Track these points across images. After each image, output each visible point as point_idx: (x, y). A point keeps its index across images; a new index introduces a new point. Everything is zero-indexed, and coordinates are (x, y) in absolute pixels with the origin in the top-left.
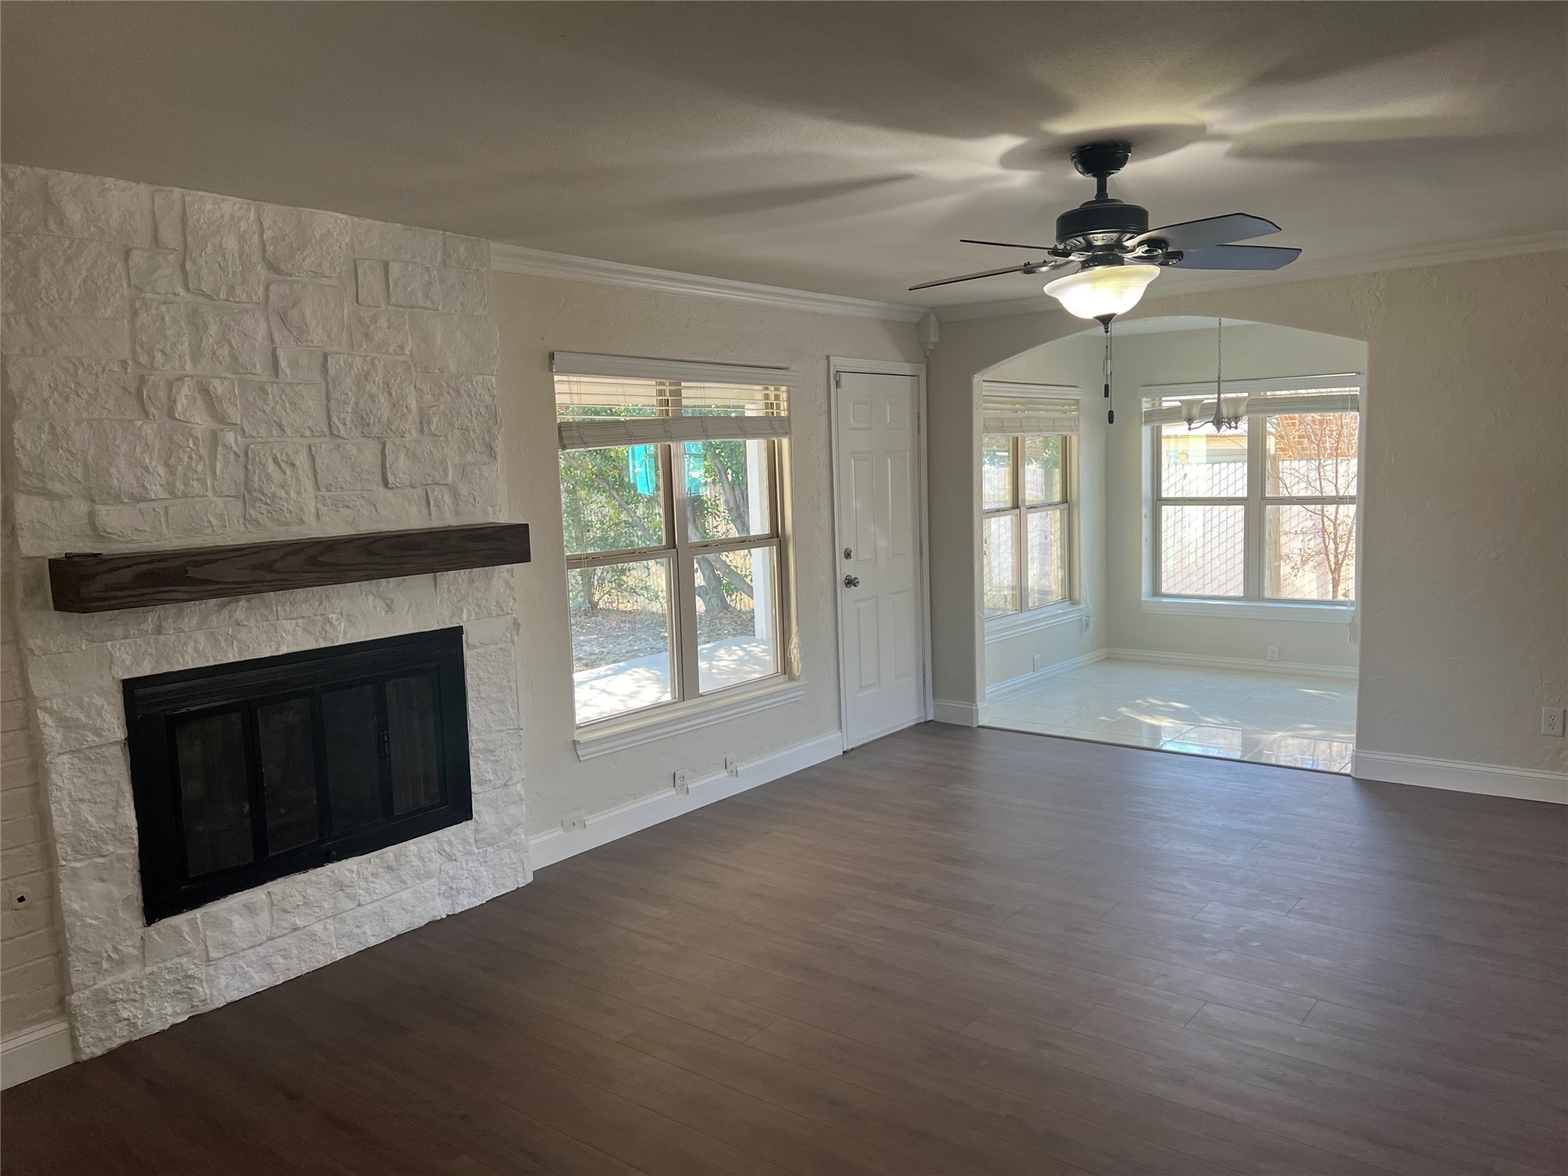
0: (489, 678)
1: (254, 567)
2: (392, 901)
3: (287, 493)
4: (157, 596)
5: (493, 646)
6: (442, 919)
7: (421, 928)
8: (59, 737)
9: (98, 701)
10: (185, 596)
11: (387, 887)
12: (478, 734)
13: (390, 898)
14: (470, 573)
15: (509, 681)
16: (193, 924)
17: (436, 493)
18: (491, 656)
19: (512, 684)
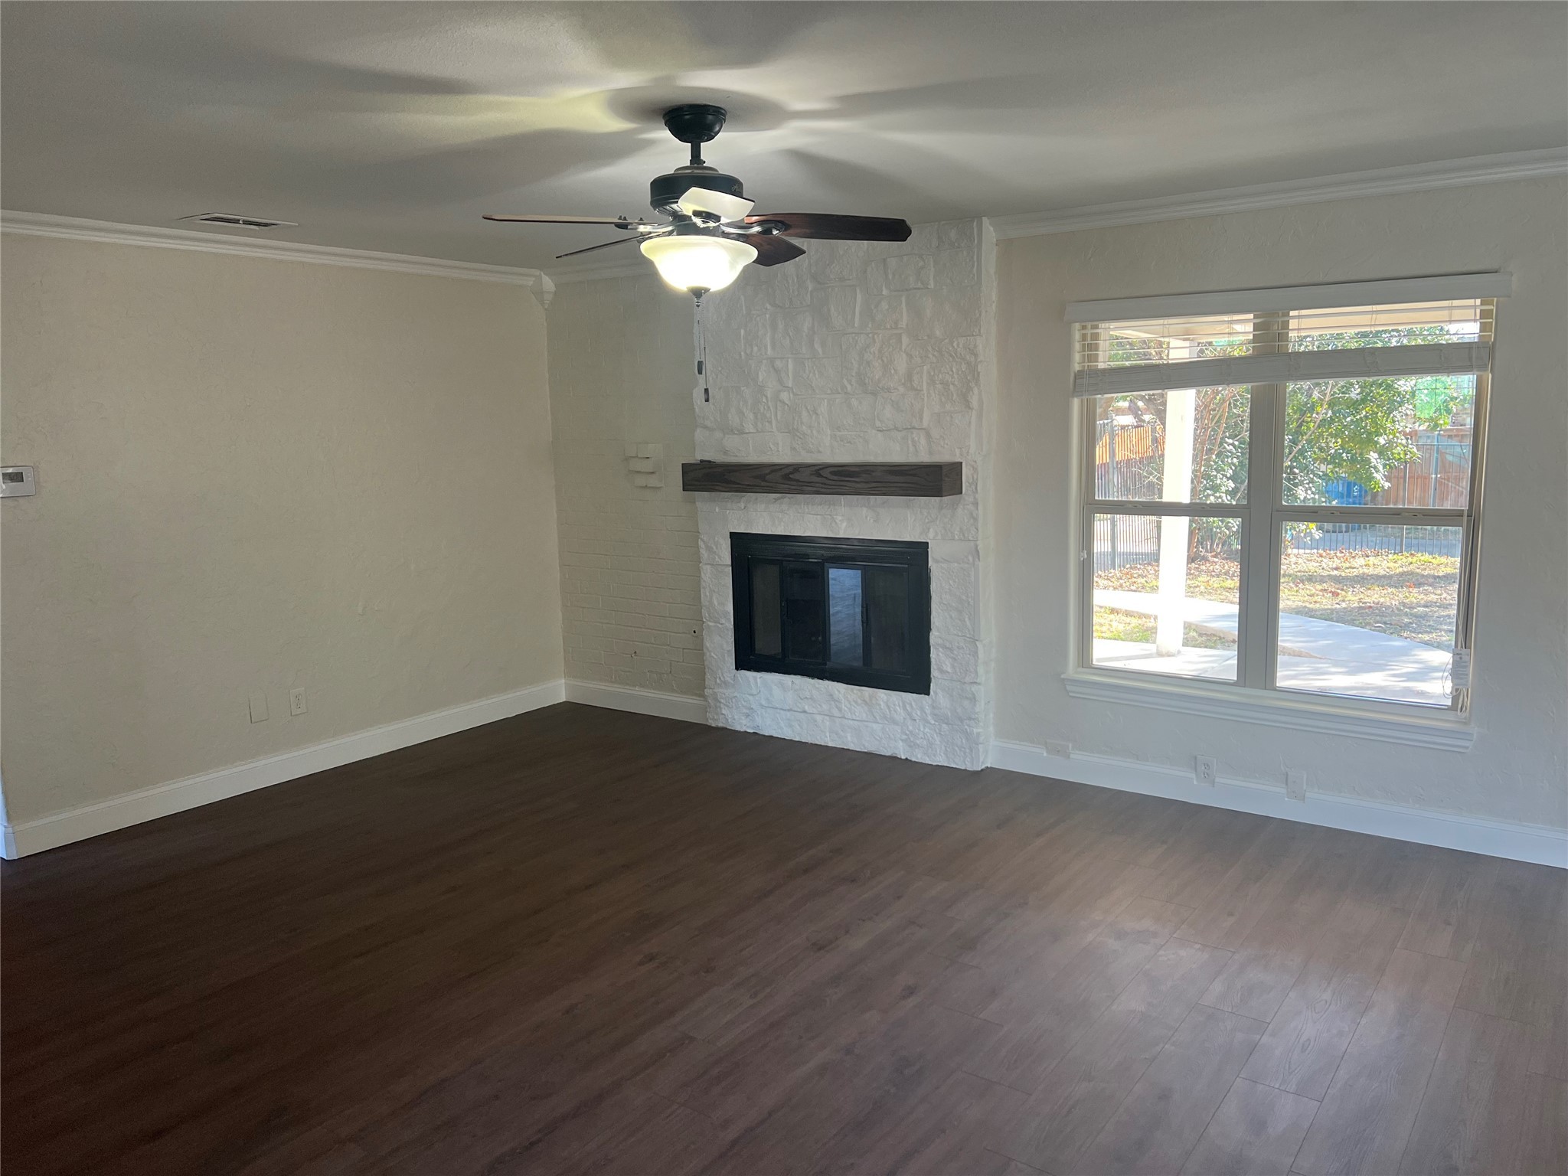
0: (949, 589)
1: (756, 477)
2: (867, 727)
3: (812, 432)
4: (712, 487)
5: (956, 565)
6: (901, 759)
7: (885, 756)
8: (706, 555)
9: (721, 541)
10: (723, 489)
11: (864, 715)
12: (938, 631)
13: (866, 723)
14: (941, 501)
15: (967, 597)
16: (755, 678)
17: (914, 435)
18: (953, 572)
19: (970, 600)
